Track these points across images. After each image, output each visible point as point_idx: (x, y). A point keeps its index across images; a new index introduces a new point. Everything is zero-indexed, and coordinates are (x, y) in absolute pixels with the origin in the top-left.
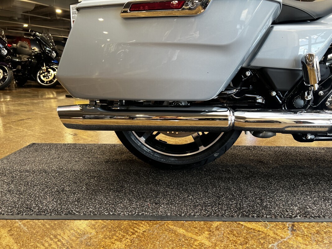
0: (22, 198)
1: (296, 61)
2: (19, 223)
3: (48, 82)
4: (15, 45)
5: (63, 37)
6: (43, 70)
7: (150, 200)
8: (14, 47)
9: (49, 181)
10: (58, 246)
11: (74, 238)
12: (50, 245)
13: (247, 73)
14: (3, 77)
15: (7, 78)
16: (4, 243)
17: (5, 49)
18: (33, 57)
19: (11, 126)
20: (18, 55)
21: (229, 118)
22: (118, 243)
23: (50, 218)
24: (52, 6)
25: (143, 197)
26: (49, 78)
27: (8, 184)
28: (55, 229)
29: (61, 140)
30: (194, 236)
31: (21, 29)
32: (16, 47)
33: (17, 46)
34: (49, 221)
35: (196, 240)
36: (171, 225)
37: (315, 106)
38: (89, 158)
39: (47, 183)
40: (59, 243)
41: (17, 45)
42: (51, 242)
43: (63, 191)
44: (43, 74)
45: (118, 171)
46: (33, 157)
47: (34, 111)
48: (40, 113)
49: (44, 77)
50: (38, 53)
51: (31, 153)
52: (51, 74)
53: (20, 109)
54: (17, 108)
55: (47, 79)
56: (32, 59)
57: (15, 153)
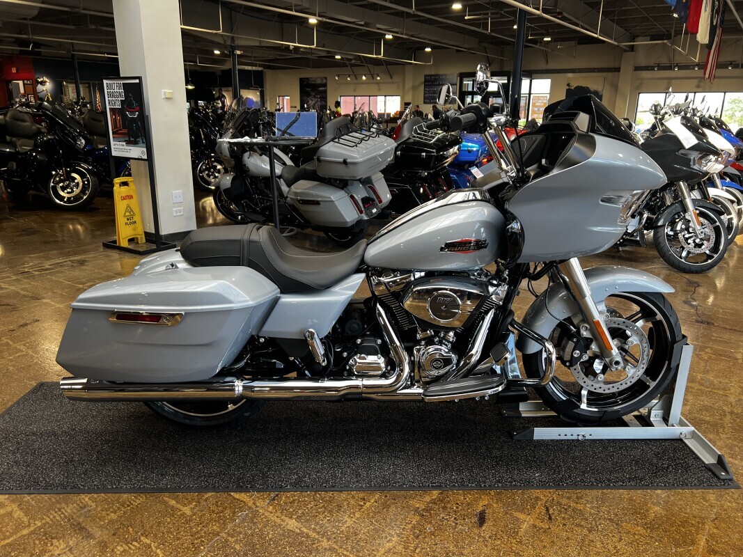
0: (29, 471)
2: (27, 498)
3: (72, 199)
4: (2, 117)
6: (61, 175)
7: (157, 472)
8: (1, 122)
9: (58, 449)
10: (61, 517)
11: (75, 511)
12: (54, 517)
16: (15, 516)
18: (40, 149)
19: (8, 343)
20: (8, 138)
21: (236, 388)
22: (112, 514)
23: (56, 492)
25: (152, 467)
26: (72, 191)
27: (14, 453)
28: (60, 503)
30: (181, 507)
32: (4, 122)
33: (5, 120)
34: (55, 496)
35: (180, 510)
36: (166, 497)
38: (110, 410)
39: (56, 451)
40: (62, 516)
41: (5, 116)
42: (55, 514)
43: (71, 461)
44: (61, 185)
46: (41, 410)
47: (44, 298)
48: (53, 303)
49: (63, 189)
50: (50, 139)
51: (38, 402)
52: (78, 183)
53: (19, 290)
54: (13, 288)
55: (68, 193)
56: (38, 153)
57: (18, 403)
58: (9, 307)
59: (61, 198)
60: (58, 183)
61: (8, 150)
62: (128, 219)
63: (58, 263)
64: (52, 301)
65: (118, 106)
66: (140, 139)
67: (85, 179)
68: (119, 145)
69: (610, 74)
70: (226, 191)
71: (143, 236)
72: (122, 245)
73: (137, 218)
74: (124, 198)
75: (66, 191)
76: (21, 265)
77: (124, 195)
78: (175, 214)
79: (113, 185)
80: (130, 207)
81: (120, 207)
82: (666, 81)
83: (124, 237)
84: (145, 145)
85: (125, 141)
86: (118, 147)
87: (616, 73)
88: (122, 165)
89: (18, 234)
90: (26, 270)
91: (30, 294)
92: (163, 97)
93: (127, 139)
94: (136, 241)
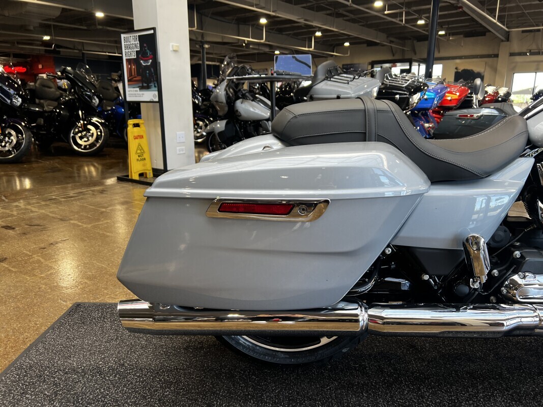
1: (456, 239)
3: (88, 146)
4: (32, 84)
5: (107, 54)
6: (80, 127)
8: (31, 87)
9: (108, 394)
13: (387, 251)
14: (17, 142)
15: (22, 143)
17: (17, 97)
18: (63, 107)
19: (40, 260)
20: (37, 101)
21: (360, 318)
24: (89, 10)
26: (88, 140)
29: (116, 295)
31: (38, 43)
32: (34, 88)
33: (36, 86)
37: (486, 293)
41: (35, 83)
44: (80, 135)
45: (203, 370)
46: (79, 337)
47: (71, 220)
48: (80, 224)
49: (81, 138)
50: (71, 99)
51: (75, 327)
52: (93, 134)
53: (48, 213)
54: (43, 211)
55: (85, 141)
56: (61, 109)
57: (52, 328)
58: (39, 227)
59: (79, 146)
60: (77, 133)
61: (37, 109)
62: (139, 156)
63: (81, 192)
64: (79, 222)
65: (134, 56)
66: (152, 84)
67: (99, 130)
68: (133, 91)
69: (490, 59)
70: (220, 134)
71: (151, 172)
72: (134, 178)
73: (146, 156)
74: (136, 138)
75: (83, 140)
76: (49, 193)
77: (136, 134)
78: (178, 152)
79: (126, 127)
80: (140, 145)
81: (133, 145)
82: (536, 63)
83: (135, 171)
84: (156, 89)
85: (139, 87)
86: (133, 93)
87: (495, 59)
88: (135, 109)
89: (46, 171)
90: (54, 197)
91: (59, 217)
92: (171, 49)
93: (141, 85)
94: (145, 176)
